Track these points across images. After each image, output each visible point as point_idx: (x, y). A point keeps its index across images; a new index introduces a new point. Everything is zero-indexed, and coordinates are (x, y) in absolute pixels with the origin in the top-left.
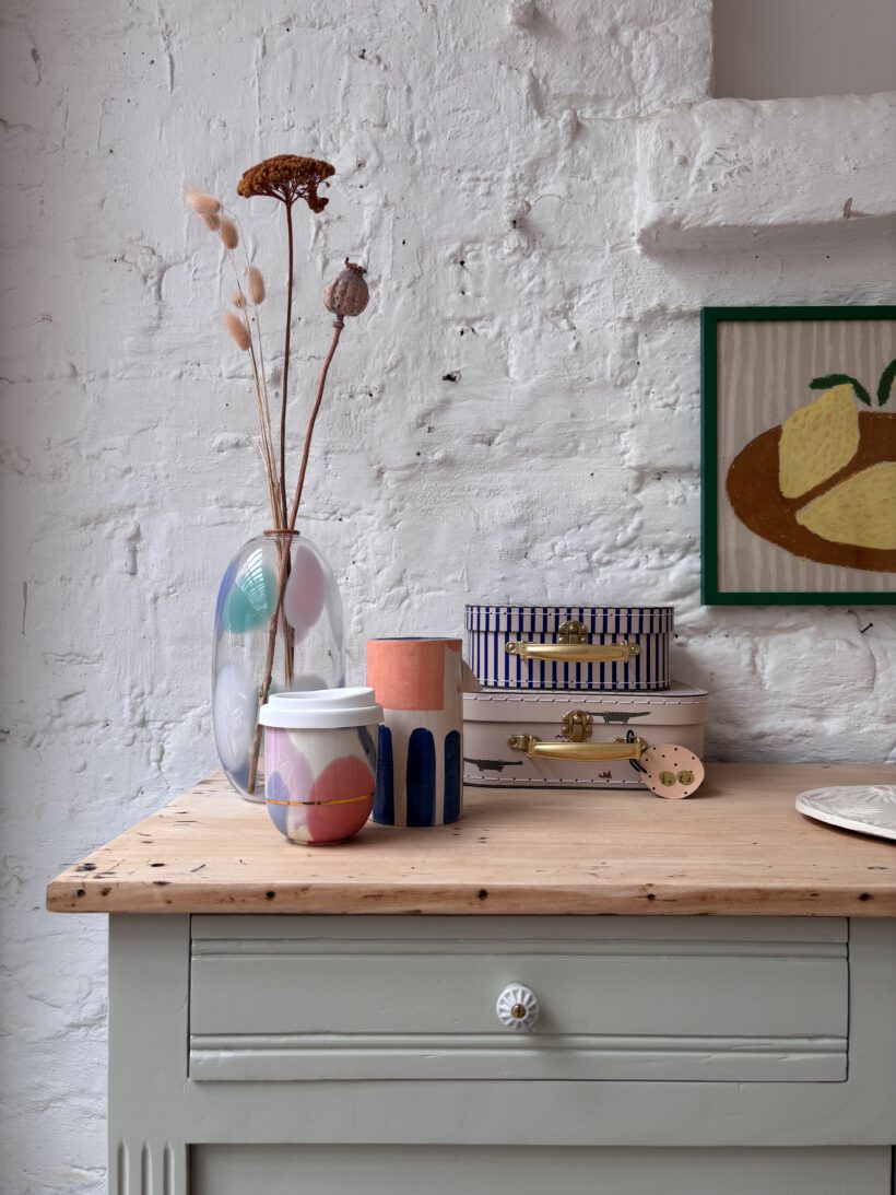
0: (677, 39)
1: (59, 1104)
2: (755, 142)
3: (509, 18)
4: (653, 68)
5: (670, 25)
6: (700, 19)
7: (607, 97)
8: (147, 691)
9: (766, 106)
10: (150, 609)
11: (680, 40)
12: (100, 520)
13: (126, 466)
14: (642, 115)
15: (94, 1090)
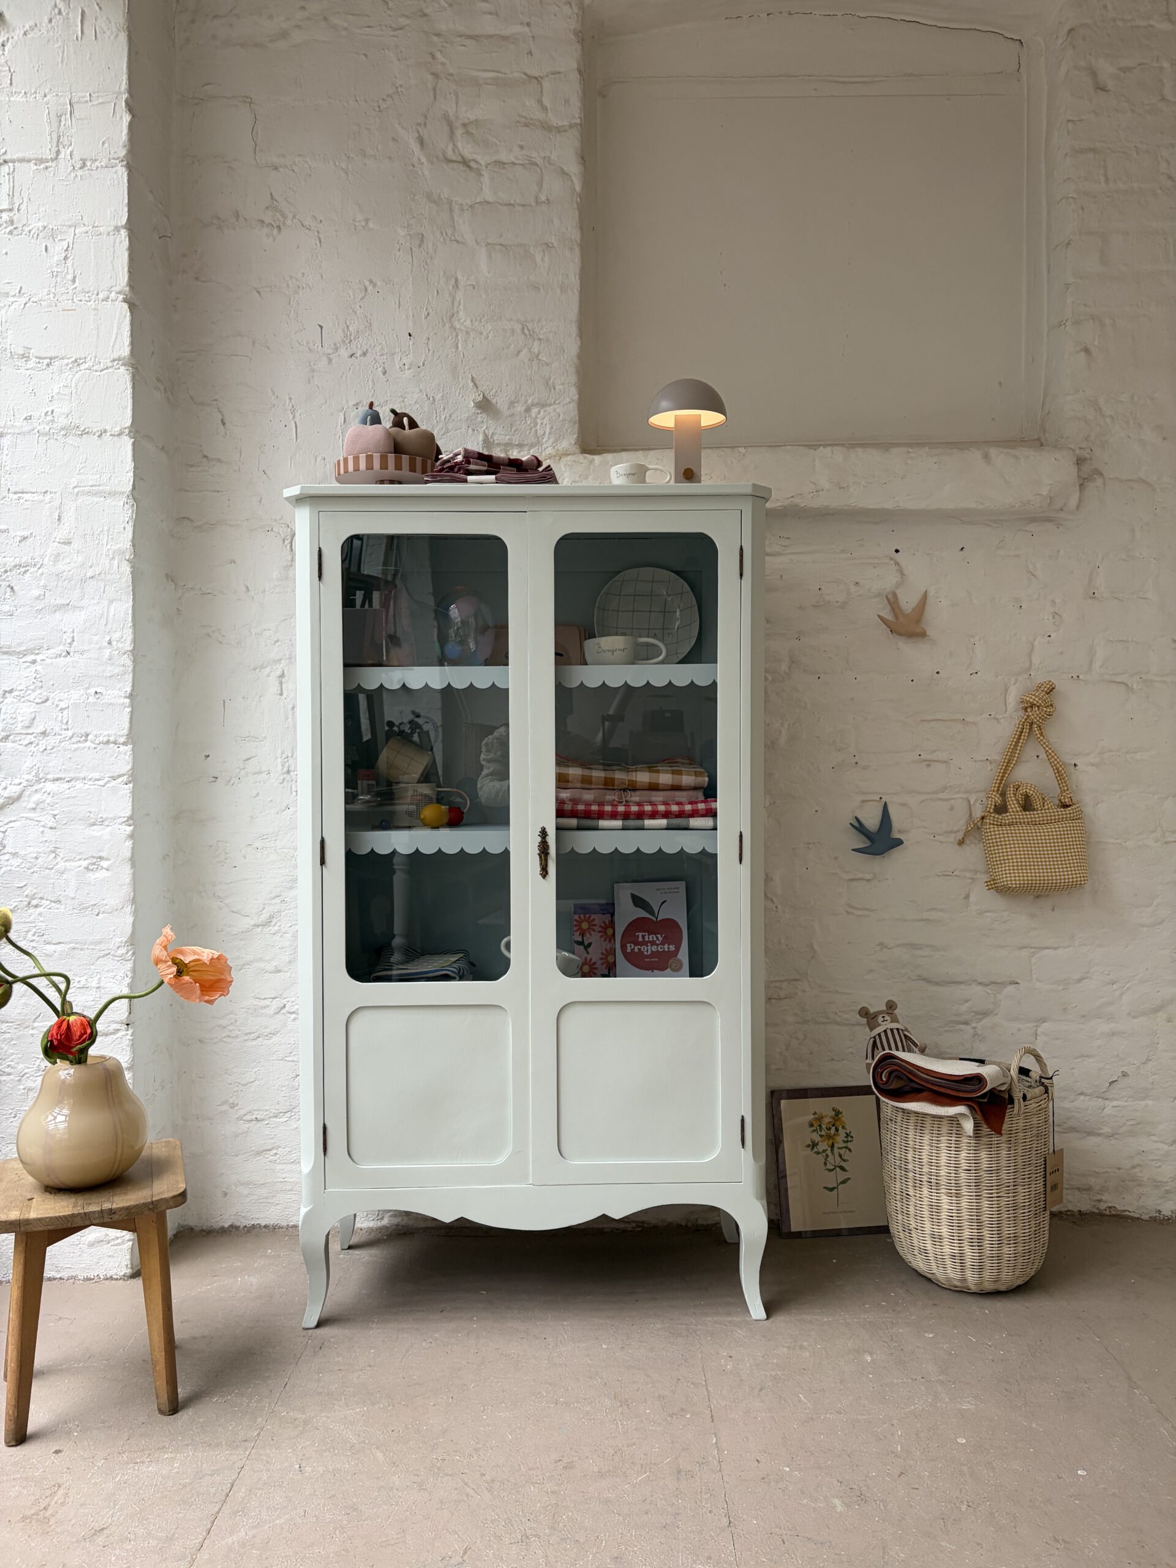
0: (559, 416)
1: (248, 966)
2: (590, 478)
3: (473, 404)
4: (548, 430)
5: (556, 407)
6: (572, 405)
7: (525, 445)
8: (290, 755)
9: (597, 459)
10: (290, 713)
11: (561, 414)
12: (262, 667)
13: (276, 639)
14: (543, 454)
15: (267, 958)
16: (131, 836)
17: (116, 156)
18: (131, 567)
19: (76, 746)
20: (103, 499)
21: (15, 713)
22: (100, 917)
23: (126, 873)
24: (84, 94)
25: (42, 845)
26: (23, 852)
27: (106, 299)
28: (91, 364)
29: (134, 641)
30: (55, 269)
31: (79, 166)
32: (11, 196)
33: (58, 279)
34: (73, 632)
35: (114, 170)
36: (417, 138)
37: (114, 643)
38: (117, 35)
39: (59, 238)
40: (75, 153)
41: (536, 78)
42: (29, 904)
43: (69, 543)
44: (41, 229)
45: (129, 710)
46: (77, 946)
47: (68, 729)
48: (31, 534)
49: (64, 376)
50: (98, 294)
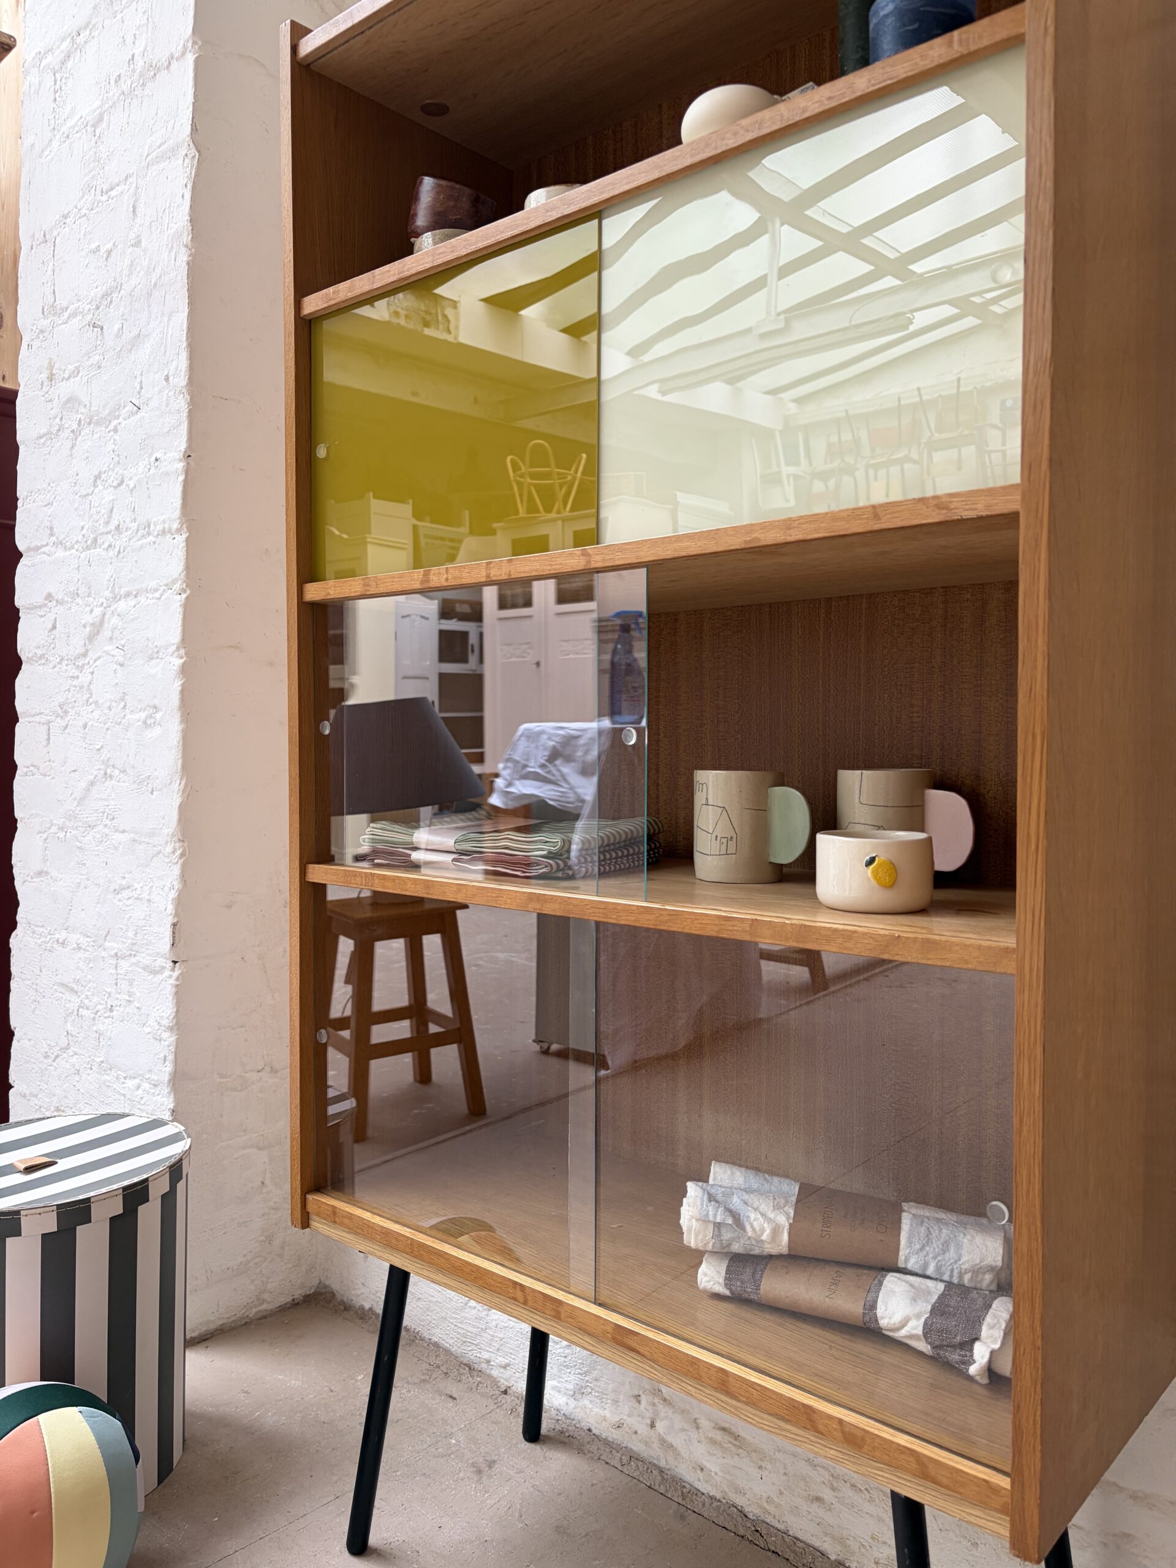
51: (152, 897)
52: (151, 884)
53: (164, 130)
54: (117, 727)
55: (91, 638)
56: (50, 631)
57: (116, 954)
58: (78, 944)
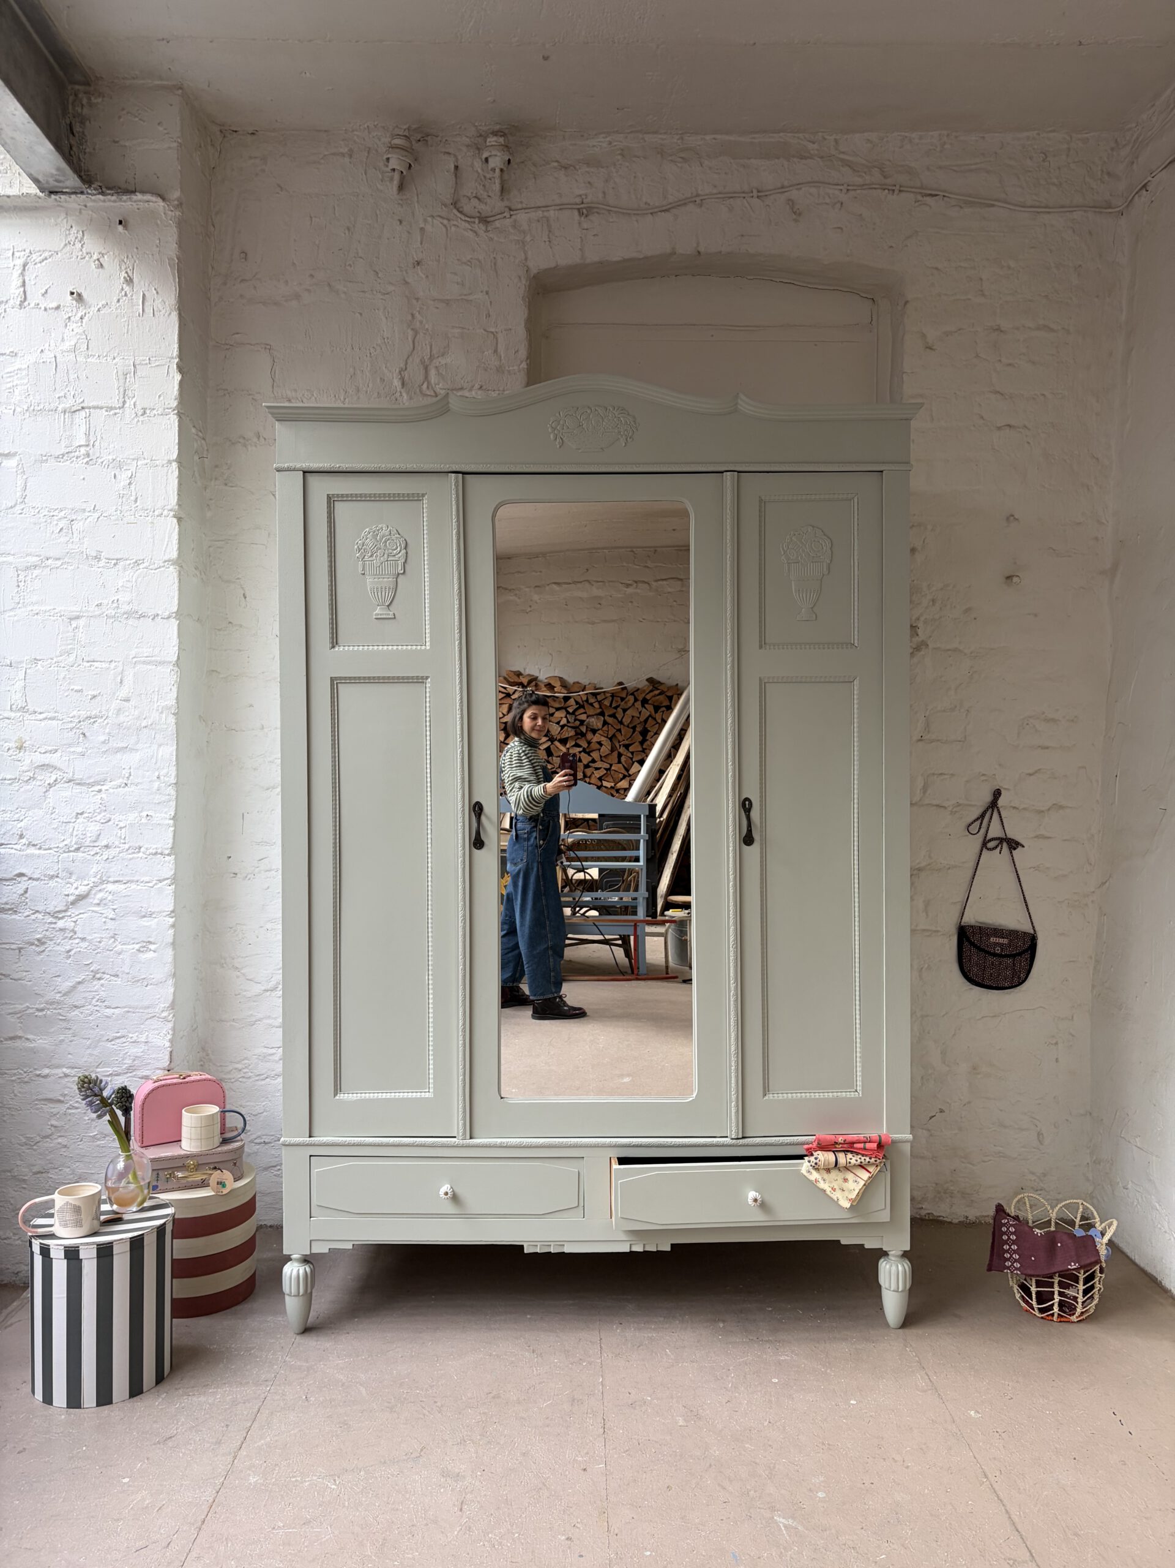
16: (173, 926)
17: (169, 406)
18: (176, 719)
19: (131, 856)
20: (154, 667)
21: (85, 830)
22: (147, 988)
23: (169, 954)
24: (145, 358)
25: (104, 932)
26: (89, 938)
27: (160, 515)
28: (148, 564)
29: (177, 776)
30: (121, 492)
31: (140, 413)
32: (87, 435)
33: (124, 499)
34: (130, 768)
35: (168, 417)
36: (400, 379)
37: (162, 778)
38: (170, 314)
39: (125, 468)
40: (137, 403)
41: (492, 333)
42: (94, 976)
43: (127, 700)
44: (111, 461)
45: (172, 829)
46: (130, 1010)
47: (125, 843)
48: (99, 693)
49: (127, 573)
50: (154, 512)
51: (149, 1040)
52: (147, 1033)
53: (151, 649)
54: (108, 952)
55: (73, 903)
56: (22, 895)
57: (111, 1074)
58: (65, 1074)
